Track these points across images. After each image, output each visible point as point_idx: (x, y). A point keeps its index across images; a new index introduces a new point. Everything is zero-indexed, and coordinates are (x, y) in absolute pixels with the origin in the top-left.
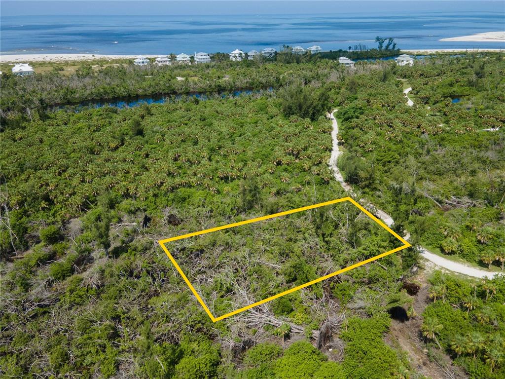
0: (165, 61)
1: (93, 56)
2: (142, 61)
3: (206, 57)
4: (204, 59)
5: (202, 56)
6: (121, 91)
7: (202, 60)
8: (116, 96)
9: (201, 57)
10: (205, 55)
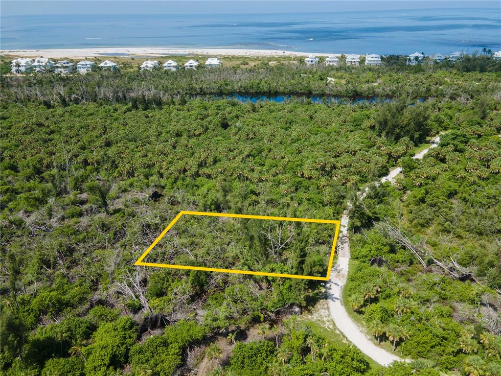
0: (332, 62)
1: (284, 53)
2: (311, 59)
3: (377, 59)
4: (374, 61)
5: (372, 57)
6: (264, 87)
7: (372, 62)
8: (258, 91)
9: (372, 59)
10: (376, 57)
